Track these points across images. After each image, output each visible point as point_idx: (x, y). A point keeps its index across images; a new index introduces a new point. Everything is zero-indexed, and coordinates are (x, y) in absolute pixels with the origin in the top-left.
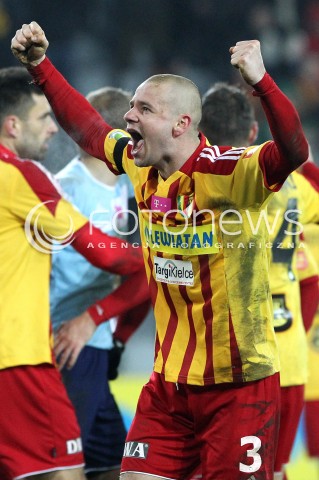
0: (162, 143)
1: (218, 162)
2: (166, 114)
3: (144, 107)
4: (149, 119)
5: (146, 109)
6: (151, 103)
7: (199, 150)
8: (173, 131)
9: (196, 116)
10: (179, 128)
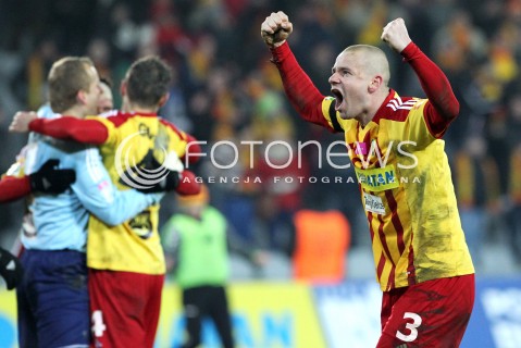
0: (360, 99)
1: (398, 110)
2: (362, 75)
3: (344, 71)
4: (348, 81)
5: (345, 72)
6: (350, 67)
7: (387, 101)
8: (369, 89)
9: (386, 75)
10: (374, 87)
